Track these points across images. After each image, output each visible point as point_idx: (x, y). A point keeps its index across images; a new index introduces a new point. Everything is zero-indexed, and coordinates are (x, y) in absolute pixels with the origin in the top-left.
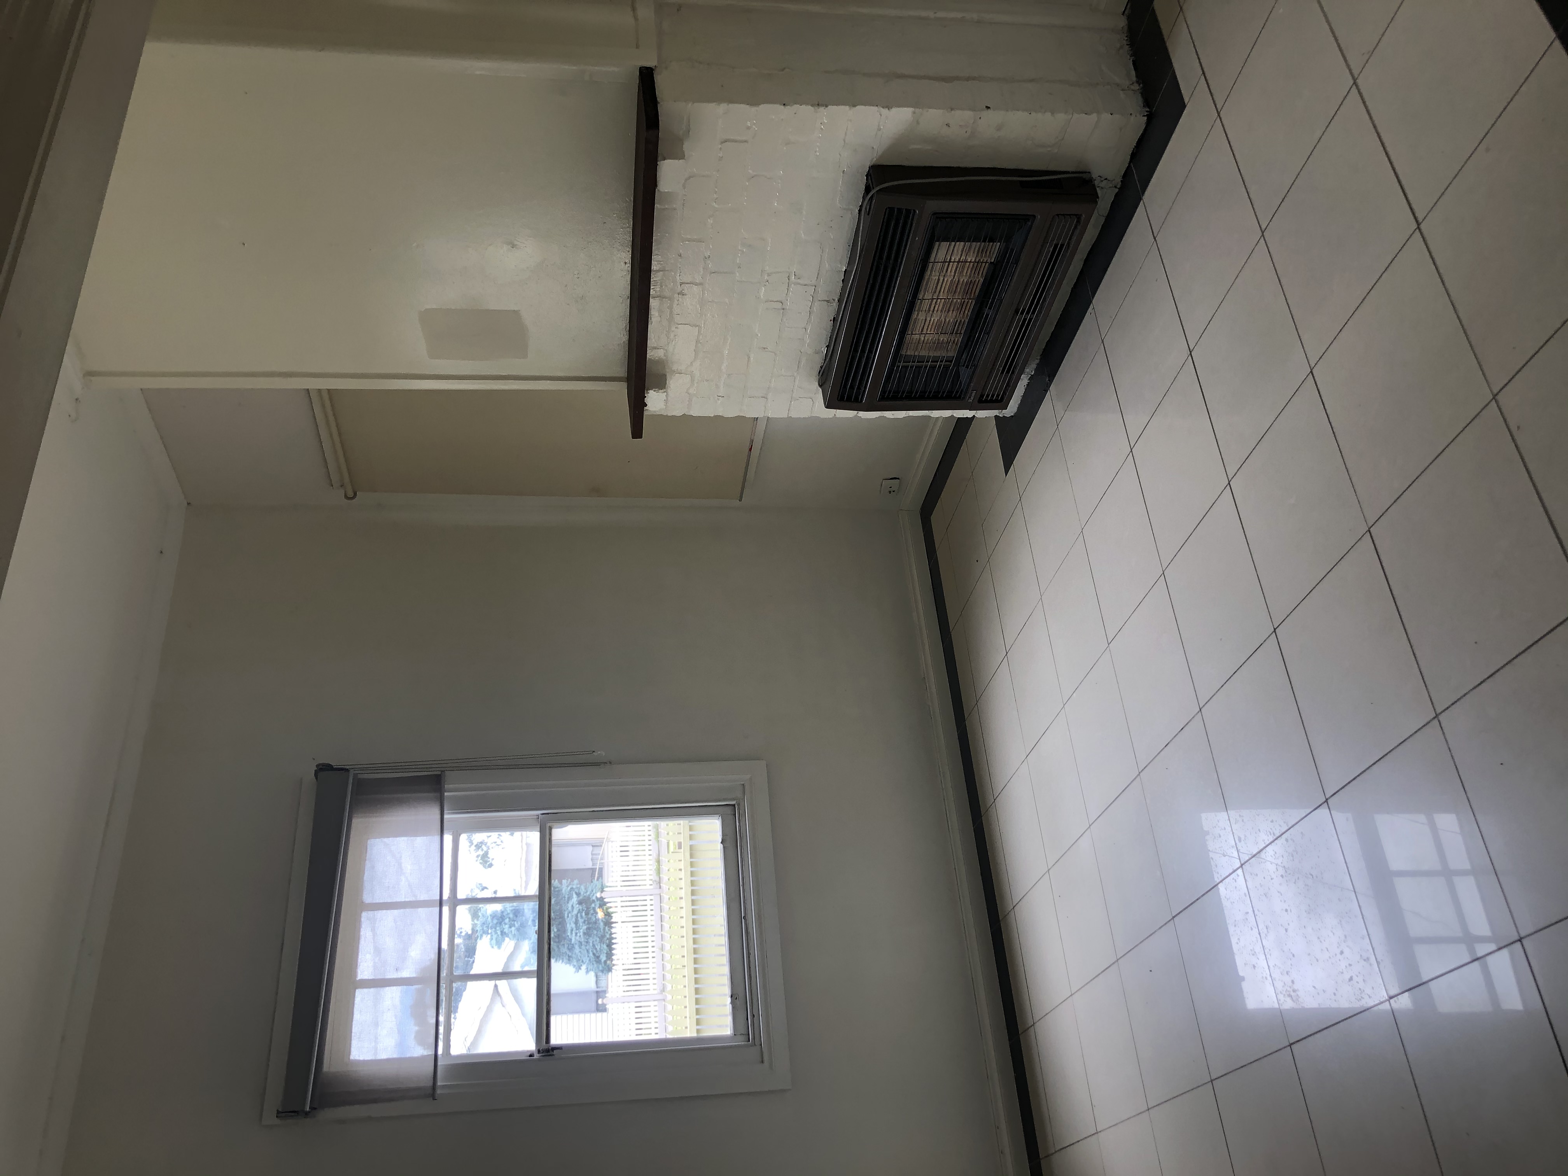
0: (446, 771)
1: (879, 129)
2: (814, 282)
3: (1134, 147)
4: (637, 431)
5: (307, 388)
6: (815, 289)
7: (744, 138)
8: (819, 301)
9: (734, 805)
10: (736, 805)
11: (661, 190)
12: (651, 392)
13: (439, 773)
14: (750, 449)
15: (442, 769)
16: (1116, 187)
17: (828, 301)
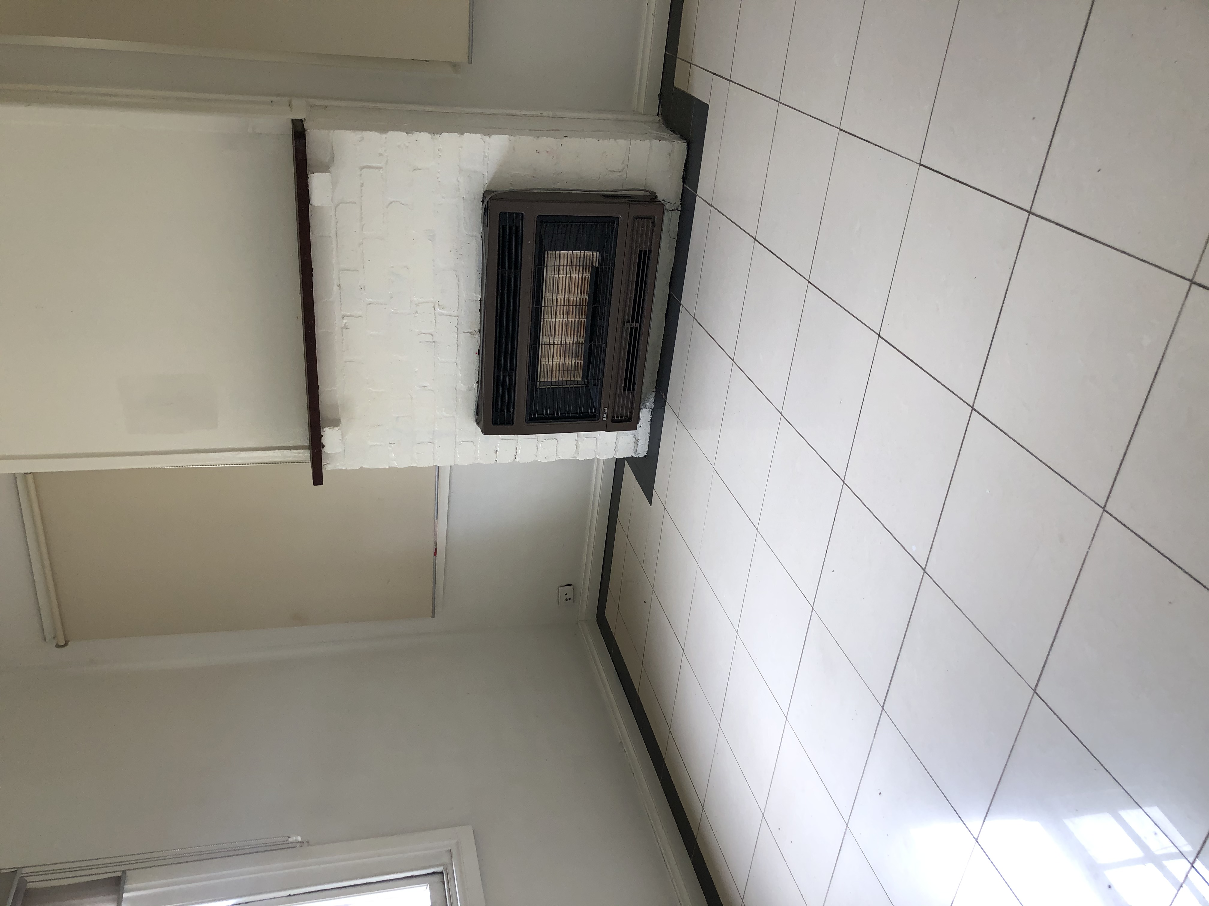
0: (127, 872)
1: (485, 157)
2: (456, 313)
3: (683, 171)
4: (318, 479)
5: (13, 472)
6: (458, 320)
7: (379, 165)
8: (464, 333)
9: (442, 873)
10: (444, 872)
11: (314, 204)
12: (326, 429)
13: (119, 874)
14: (435, 554)
15: (123, 868)
16: (677, 209)
17: (471, 333)
